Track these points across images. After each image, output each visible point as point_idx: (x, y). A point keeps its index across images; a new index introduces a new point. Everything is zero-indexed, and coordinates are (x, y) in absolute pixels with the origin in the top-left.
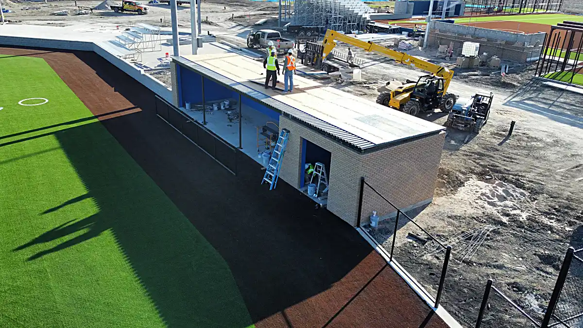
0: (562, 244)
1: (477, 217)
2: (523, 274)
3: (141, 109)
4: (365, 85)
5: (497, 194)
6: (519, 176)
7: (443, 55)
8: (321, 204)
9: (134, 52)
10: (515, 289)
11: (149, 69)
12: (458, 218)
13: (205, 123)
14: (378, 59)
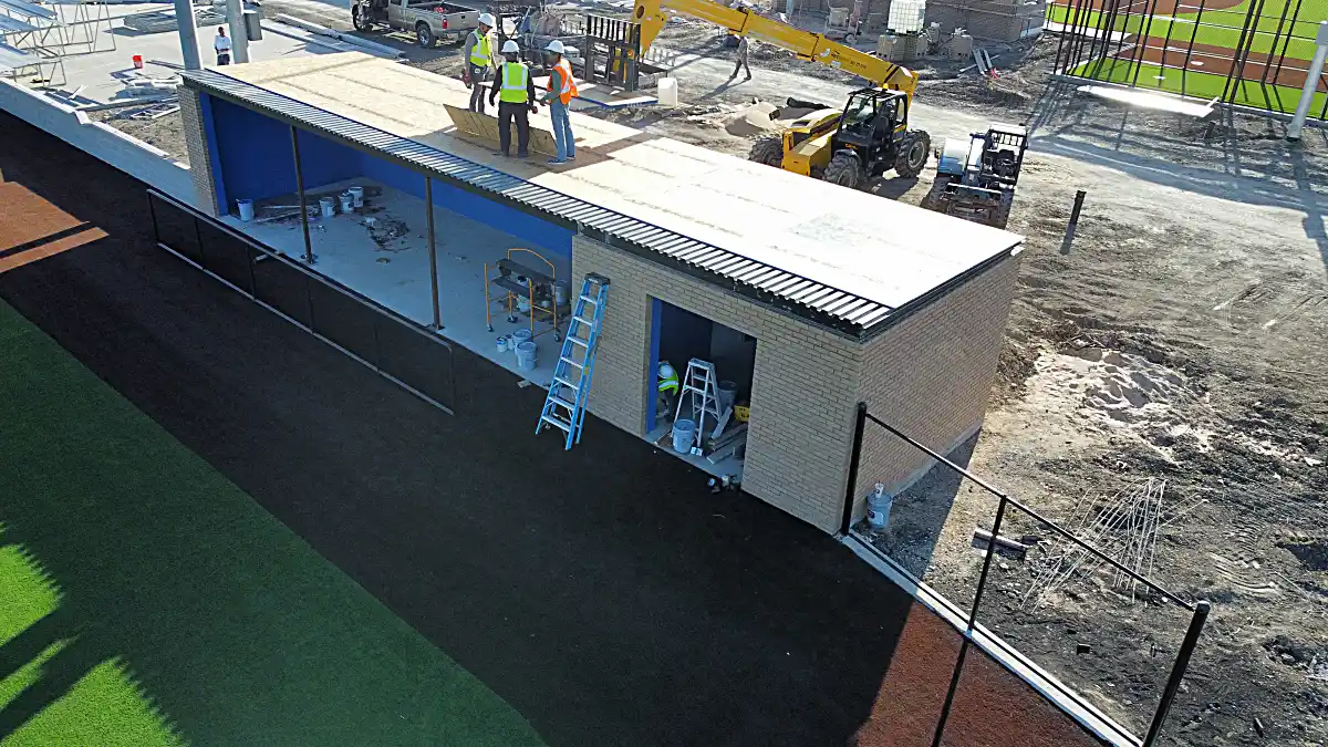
0: (1320, 505)
1: (1104, 457)
2: (1282, 608)
3: (104, 228)
4: (690, 118)
5: (1123, 387)
6: (1142, 330)
7: (839, 32)
8: (725, 479)
9: (33, 58)
10: (1285, 656)
11: (93, 105)
12: (1063, 465)
13: (311, 259)
14: (692, 47)
